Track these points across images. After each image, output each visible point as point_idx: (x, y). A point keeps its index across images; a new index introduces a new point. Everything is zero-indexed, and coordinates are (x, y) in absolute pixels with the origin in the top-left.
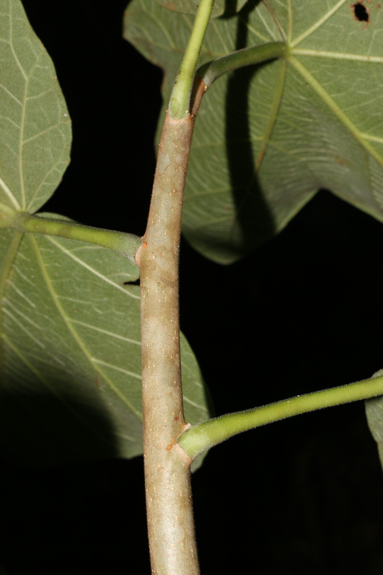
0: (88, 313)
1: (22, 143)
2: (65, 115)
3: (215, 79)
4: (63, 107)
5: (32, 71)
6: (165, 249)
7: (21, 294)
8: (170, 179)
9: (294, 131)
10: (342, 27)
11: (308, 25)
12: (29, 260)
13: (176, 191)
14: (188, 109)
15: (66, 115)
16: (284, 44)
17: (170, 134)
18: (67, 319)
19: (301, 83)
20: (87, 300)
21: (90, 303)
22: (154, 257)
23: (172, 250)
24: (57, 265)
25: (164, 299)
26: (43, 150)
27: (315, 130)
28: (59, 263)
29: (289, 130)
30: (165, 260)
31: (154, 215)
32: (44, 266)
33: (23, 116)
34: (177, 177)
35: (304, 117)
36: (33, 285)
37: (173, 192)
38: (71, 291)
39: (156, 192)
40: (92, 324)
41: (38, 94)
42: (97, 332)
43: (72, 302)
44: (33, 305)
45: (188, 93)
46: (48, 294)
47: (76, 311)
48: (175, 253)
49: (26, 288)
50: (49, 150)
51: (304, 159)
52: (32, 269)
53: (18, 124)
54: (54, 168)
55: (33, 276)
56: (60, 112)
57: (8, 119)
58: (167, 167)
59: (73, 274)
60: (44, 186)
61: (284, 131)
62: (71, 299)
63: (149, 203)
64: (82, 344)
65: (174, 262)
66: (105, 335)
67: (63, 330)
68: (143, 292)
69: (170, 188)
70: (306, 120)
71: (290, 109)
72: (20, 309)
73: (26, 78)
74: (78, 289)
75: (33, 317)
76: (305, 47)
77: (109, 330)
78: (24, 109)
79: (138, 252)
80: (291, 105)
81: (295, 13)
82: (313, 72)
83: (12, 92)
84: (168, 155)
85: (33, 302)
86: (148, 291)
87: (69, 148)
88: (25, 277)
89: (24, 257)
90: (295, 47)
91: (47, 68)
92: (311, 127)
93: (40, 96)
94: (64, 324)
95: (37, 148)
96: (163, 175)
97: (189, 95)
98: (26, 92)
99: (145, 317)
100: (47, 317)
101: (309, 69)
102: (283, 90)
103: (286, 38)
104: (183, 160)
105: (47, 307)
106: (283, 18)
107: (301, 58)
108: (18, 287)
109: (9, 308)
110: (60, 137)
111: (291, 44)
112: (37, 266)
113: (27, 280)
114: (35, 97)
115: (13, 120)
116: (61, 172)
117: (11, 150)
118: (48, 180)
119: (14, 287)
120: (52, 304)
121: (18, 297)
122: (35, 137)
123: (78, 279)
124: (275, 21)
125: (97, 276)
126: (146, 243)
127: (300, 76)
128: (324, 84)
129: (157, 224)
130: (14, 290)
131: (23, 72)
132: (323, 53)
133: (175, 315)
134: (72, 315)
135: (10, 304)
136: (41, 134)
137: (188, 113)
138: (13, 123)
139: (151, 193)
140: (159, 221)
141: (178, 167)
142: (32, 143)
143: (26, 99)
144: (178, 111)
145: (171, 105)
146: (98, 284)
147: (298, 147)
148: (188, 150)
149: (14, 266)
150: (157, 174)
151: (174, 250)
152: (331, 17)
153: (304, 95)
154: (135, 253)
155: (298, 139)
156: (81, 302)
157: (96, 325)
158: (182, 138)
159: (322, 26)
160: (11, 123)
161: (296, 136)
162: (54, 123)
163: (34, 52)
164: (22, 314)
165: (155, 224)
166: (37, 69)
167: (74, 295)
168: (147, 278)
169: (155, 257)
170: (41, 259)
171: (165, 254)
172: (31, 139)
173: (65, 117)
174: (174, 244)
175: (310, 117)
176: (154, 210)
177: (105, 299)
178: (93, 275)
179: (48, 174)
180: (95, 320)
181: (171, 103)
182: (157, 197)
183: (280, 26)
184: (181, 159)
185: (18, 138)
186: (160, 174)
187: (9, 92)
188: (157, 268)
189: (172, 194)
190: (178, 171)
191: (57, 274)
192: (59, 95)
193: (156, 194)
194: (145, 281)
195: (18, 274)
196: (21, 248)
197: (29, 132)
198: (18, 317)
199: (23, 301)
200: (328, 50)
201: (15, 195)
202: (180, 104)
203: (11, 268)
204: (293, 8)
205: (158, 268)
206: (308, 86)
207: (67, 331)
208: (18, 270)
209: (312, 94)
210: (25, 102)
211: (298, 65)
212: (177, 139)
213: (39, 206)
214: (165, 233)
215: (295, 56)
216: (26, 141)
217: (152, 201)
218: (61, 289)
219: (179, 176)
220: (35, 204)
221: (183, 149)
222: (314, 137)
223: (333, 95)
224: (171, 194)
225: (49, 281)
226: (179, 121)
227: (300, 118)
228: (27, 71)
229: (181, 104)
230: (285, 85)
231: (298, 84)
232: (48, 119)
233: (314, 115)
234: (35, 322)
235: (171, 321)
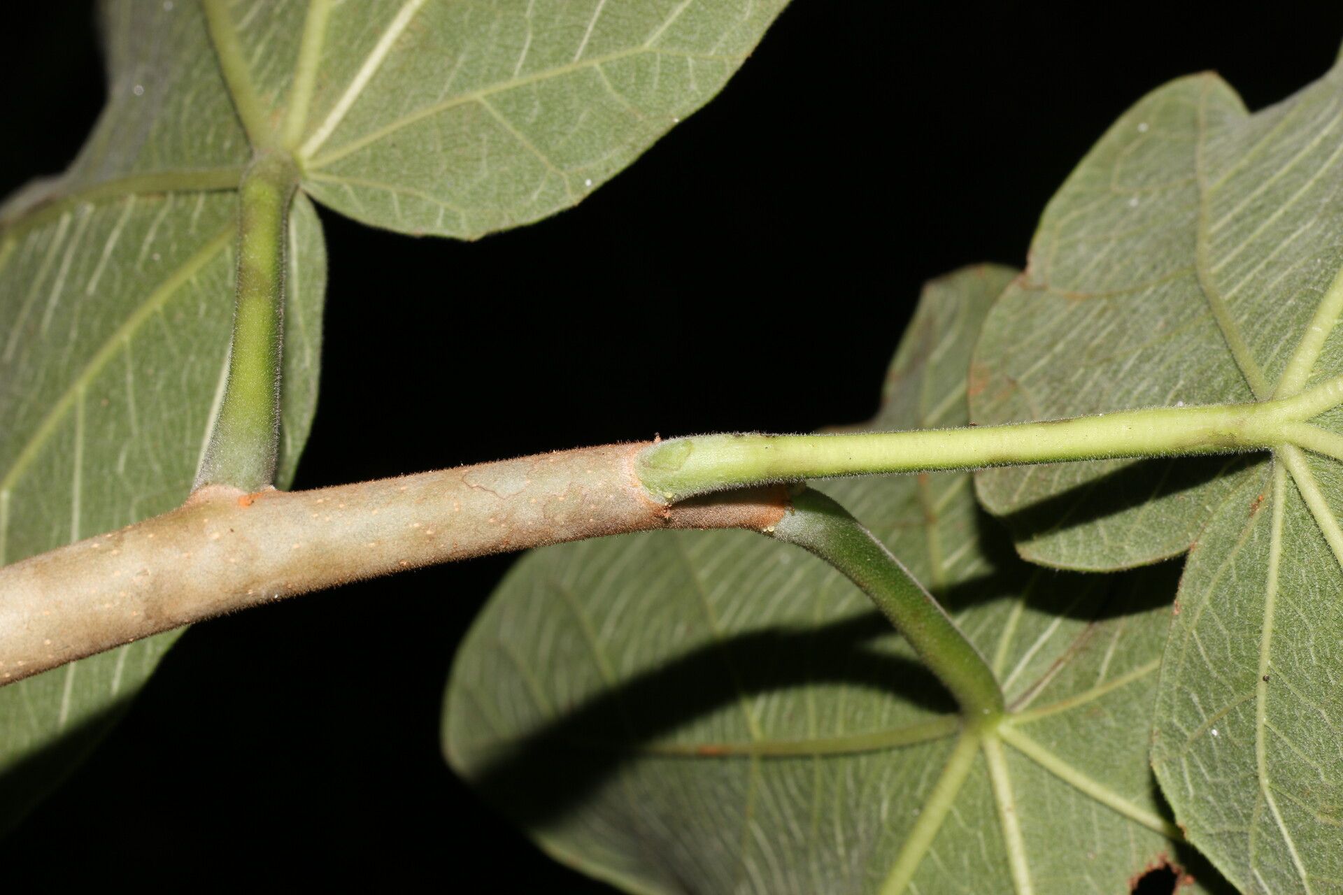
0: (111, 437)
1: (478, 95)
2: (588, 183)
3: (810, 549)
4: (607, 170)
5: (674, 51)
6: (252, 559)
7: (110, 246)
8: (460, 511)
9: (803, 817)
10: (1099, 849)
11: (1074, 757)
12: (193, 231)
13: (431, 538)
14: (679, 496)
15: (590, 185)
16: (1000, 707)
17: (590, 469)
18: (81, 388)
19: (919, 793)
20: (141, 421)
21: (135, 430)
22: (216, 536)
23: (255, 581)
24: (203, 307)
25: (102, 603)
26: (478, 160)
27: (823, 870)
28: (208, 313)
29: (803, 803)
30: (219, 571)
31: (341, 500)
32: (190, 274)
33: (551, 73)
34: (473, 527)
35: (844, 830)
36: (139, 267)
37: (425, 530)
38: (150, 371)
39: (410, 484)
40: (86, 455)
41: (620, 90)
42: (70, 477)
43: (124, 385)
44: (92, 288)
45: (719, 478)
46: (126, 315)
47: (104, 403)
48: (250, 592)
49: (127, 252)
50: (485, 174)
51: (752, 866)
52: (174, 248)
53: (524, 67)
54: (443, 206)
55: (157, 257)
56: (591, 165)
57: (530, 37)
58: (494, 492)
59: (192, 358)
60: (386, 195)
61: (794, 791)
62: (130, 378)
63: (378, 475)
64: (32, 452)
65: (222, 597)
66: (69, 502)
67: (56, 386)
68: (109, 539)
69: (435, 518)
70: (840, 838)
71: (850, 784)
72: (77, 258)
73: (649, 44)
74: (159, 387)
75: (67, 299)
76: (1012, 767)
77: (85, 506)
78: (567, 68)
79: (222, 488)
80: (859, 783)
81: (1091, 711)
82: (957, 814)
83: (600, 20)
84: (529, 482)
85: (100, 285)
86: (110, 550)
87: (505, 224)
88: (150, 237)
89: (196, 215)
90: (1004, 742)
91: (694, 86)
92: (827, 857)
93: (616, 96)
94: (68, 382)
95: (478, 140)
96: (464, 486)
97: (717, 485)
98: (614, 56)
99: (36, 566)
100: (74, 335)
101: (959, 800)
102: (889, 749)
103: (1020, 708)
104: (531, 531)
105: (96, 324)
106: (1070, 683)
107: (983, 765)
108: (125, 232)
109: (72, 228)
110: (527, 191)
111: (1005, 728)
112: (184, 256)
113: (145, 248)
114: (608, 86)
115: (531, 50)
116: (439, 229)
117: (452, 76)
118: (405, 198)
119: (123, 221)
120: (108, 331)
121: (102, 239)
122: (509, 126)
123: (184, 377)
124: (1059, 662)
125: (205, 423)
126: (253, 502)
127: (935, 778)
128: (935, 856)
129: (316, 515)
130: (113, 223)
131: (660, 32)
132: (1012, 823)
133: (69, 649)
134: (96, 394)
135: (81, 228)
136: (519, 136)
137: (666, 498)
138: (524, 53)
139: (406, 473)
140: (327, 519)
141: (501, 522)
142: (489, 124)
143: (596, 64)
144: (662, 468)
145: (672, 445)
146: (188, 434)
147: (773, 841)
148: (564, 533)
149: (171, 197)
150: (465, 470)
151: (256, 584)
152: (1115, 811)
153: (892, 811)
154: (215, 482)
155: (789, 833)
156: (132, 407)
157: (86, 469)
158: (593, 507)
159: (1083, 794)
160: (520, 49)
161: (794, 826)
162: (560, 160)
163: (725, 36)
164: (66, 267)
165: (316, 508)
166: (682, 65)
167: (143, 380)
168: (151, 536)
169: (218, 540)
170: (202, 259)
171: (235, 564)
172: (498, 116)
173: (583, 183)
174: (274, 582)
175: (850, 844)
176: (356, 494)
177: (157, 468)
178: (206, 412)
179: (422, 194)
180: (99, 460)
181: (678, 443)
182: (396, 490)
183: (1047, 681)
184: (530, 523)
185: (487, 80)
186: (466, 479)
187: (597, 14)
188: (185, 555)
189: (418, 529)
190: (492, 525)
191: (180, 316)
192: (634, 147)
193: (405, 485)
194: (140, 533)
195: (154, 217)
196: (216, 197)
197: (514, 102)
198: (59, 260)
199: (95, 259)
200: (1026, 835)
201: (338, 129)
202: (680, 467)
203: (163, 194)
204: (1104, 700)
205: (189, 557)
206: (916, 812)
207: (54, 399)
208: (163, 214)
209: (902, 829)
210: (586, 64)
211: (960, 766)
212: (584, 492)
213: (334, 204)
214: (296, 546)
215: (982, 749)
216: (488, 105)
217: (385, 482)
218: (149, 340)
219: (478, 531)
220: (335, 189)
221: (560, 518)
222: (808, 875)
223: (913, 886)
224: (416, 525)
225: (157, 303)
226: (636, 481)
227: (836, 817)
228: (671, 39)
229: (684, 469)
230: (901, 748)
231: (915, 785)
232: (562, 142)
233: (855, 854)
234: (57, 311)
235: (48, 642)
